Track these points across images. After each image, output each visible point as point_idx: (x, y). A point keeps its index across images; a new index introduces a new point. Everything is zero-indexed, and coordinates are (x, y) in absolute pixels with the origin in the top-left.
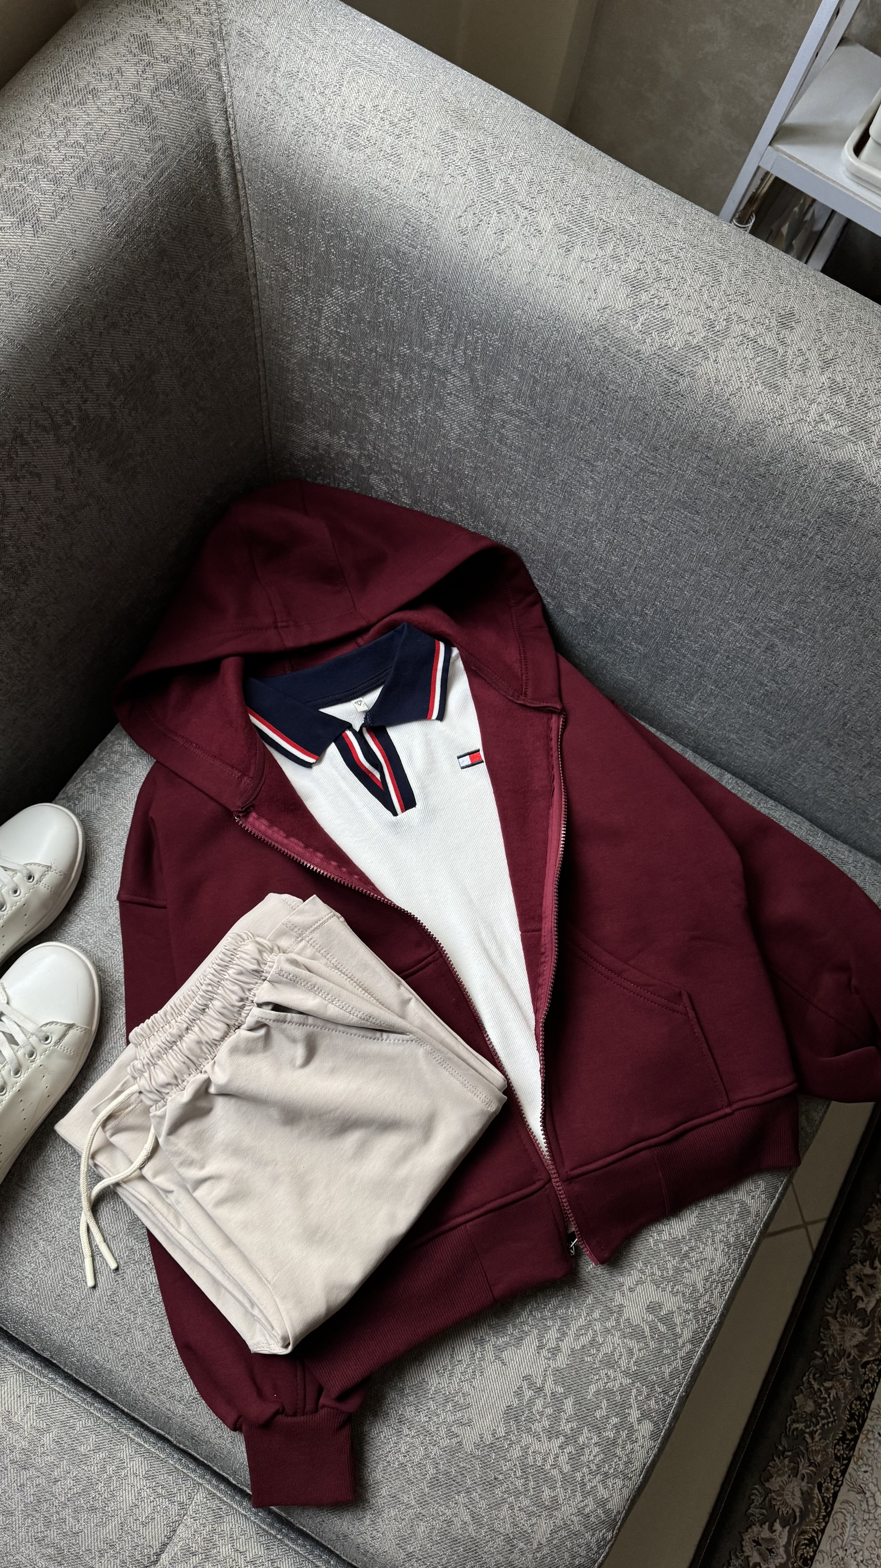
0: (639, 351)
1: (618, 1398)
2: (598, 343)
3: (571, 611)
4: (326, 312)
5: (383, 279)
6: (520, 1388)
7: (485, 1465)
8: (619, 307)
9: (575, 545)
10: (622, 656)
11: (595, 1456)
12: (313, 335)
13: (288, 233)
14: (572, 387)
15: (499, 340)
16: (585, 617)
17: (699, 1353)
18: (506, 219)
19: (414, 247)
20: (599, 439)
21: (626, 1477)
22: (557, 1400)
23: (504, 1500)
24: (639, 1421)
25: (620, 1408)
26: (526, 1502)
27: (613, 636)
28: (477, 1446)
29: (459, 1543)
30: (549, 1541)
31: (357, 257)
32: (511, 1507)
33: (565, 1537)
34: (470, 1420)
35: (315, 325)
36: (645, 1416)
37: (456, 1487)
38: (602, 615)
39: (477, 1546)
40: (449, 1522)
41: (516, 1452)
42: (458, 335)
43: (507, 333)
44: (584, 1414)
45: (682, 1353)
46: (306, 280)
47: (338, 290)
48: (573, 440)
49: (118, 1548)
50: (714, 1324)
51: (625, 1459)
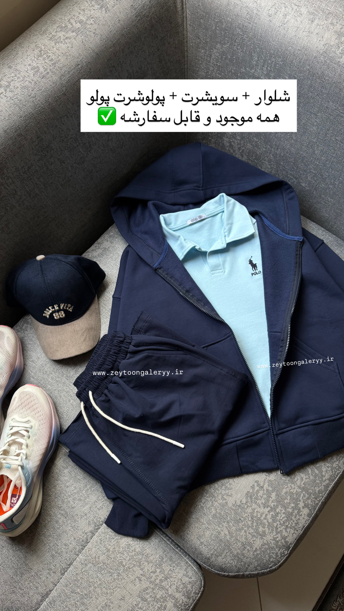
0: (339, 62)
1: (295, 496)
2: (322, 59)
3: (303, 185)
4: (213, 57)
5: (236, 39)
6: (254, 485)
7: (236, 513)
8: (332, 44)
9: (307, 153)
10: (324, 205)
11: (283, 518)
12: (207, 67)
13: (201, 22)
14: (310, 80)
15: (281, 61)
16: (309, 187)
17: (332, 485)
18: (288, 10)
19: (250, 23)
20: (320, 103)
21: (295, 529)
22: (269, 493)
23: (243, 529)
24: (303, 508)
25: (296, 501)
26: (253, 531)
27: (321, 195)
28: (234, 505)
29: (223, 542)
30: (260, 549)
31: (227, 30)
32: (245, 532)
33: (267, 548)
34: (232, 494)
35: (209, 62)
36: (306, 506)
37: (223, 519)
38: (316, 186)
39: (230, 545)
40: (219, 533)
41: (249, 510)
42: (265, 61)
43: (285, 57)
44: (280, 501)
45: (324, 484)
46: (206, 43)
47: (219, 46)
48: (309, 104)
49: (88, 516)
50: (340, 475)
51: (296, 522)
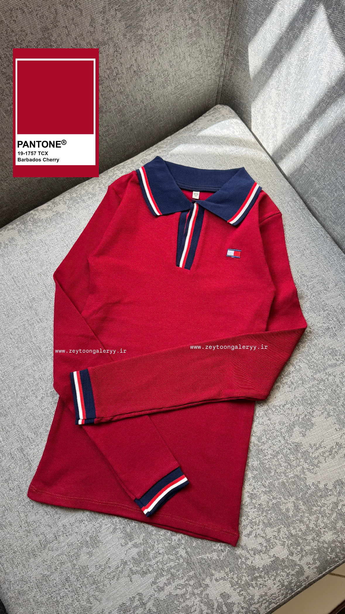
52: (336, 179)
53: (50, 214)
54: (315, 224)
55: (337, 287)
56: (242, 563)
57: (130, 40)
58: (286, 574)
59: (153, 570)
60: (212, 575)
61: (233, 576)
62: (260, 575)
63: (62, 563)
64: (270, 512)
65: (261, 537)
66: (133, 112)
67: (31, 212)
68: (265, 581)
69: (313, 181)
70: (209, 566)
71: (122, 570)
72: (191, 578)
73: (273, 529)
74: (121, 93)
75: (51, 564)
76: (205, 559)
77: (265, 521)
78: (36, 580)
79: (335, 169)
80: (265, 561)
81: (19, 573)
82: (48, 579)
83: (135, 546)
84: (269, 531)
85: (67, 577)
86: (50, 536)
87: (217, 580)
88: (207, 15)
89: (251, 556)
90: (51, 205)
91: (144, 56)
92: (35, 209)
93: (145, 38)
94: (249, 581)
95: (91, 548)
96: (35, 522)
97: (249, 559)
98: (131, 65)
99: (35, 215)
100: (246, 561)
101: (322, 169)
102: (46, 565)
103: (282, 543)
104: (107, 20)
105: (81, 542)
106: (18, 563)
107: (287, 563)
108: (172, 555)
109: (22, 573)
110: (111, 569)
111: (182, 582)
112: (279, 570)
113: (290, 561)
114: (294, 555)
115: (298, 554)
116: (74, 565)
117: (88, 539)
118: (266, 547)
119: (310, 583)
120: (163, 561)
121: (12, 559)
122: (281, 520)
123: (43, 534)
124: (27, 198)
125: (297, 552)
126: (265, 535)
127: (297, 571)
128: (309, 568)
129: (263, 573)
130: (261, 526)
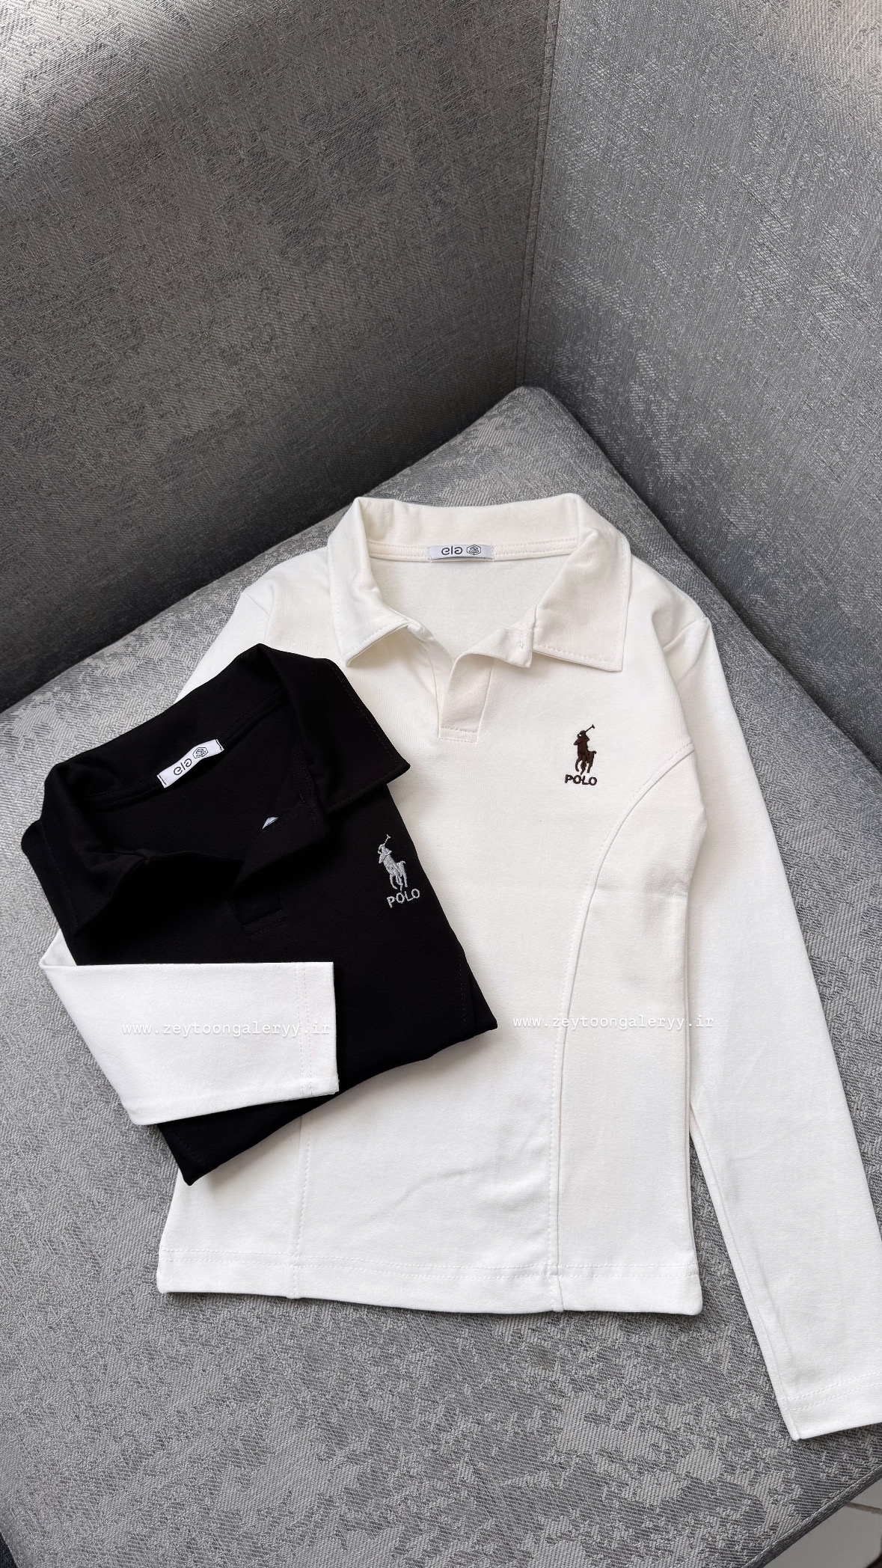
47: (652, 63)
52: (802, 552)
53: (130, 664)
54: (760, 659)
55: (819, 808)
56: (610, 1495)
57: (297, 262)
58: (720, 1519)
59: (395, 1518)
60: (540, 1527)
61: (589, 1530)
62: (655, 1526)
63: (178, 1506)
64: (673, 1365)
65: (655, 1429)
66: (319, 420)
67: (88, 660)
68: (668, 1540)
69: (752, 558)
70: (532, 1506)
71: (321, 1519)
72: (489, 1535)
73: (683, 1407)
74: (286, 378)
75: (150, 1507)
76: (520, 1488)
77: (664, 1388)
78: (116, 1547)
79: (796, 530)
80: (666, 1488)
81: (76, 1533)
82: (145, 1544)
83: (353, 1459)
84: (674, 1413)
85: (191, 1539)
86: (147, 1440)
87: (550, 1540)
88: (478, 190)
89: (632, 1478)
90: (133, 644)
91: (334, 293)
92: (97, 654)
93: (332, 254)
94: (629, 1541)
95: (246, 1466)
96: (111, 1406)
97: (627, 1485)
98: (305, 315)
99: (97, 667)
100: (621, 1490)
101: (768, 529)
102: (140, 1510)
103: (706, 1442)
104: (239, 224)
105: (222, 1451)
106: (72, 1508)
107: (719, 1492)
108: (442, 1480)
109: (81, 1531)
110: (296, 1517)
111: (467, 1547)
112: (701, 1511)
113: (726, 1486)
114: (738, 1472)
115: (747, 1470)
116: (208, 1510)
117: (238, 1444)
118: (667, 1453)
119: (780, 1541)
120: (420, 1494)
121: (59, 1497)
122: (702, 1384)
123: (130, 1433)
124: (78, 629)
125: (743, 1464)
126: (664, 1424)
127: (745, 1512)
128: (776, 1502)
129: (663, 1519)
130: (654, 1401)
